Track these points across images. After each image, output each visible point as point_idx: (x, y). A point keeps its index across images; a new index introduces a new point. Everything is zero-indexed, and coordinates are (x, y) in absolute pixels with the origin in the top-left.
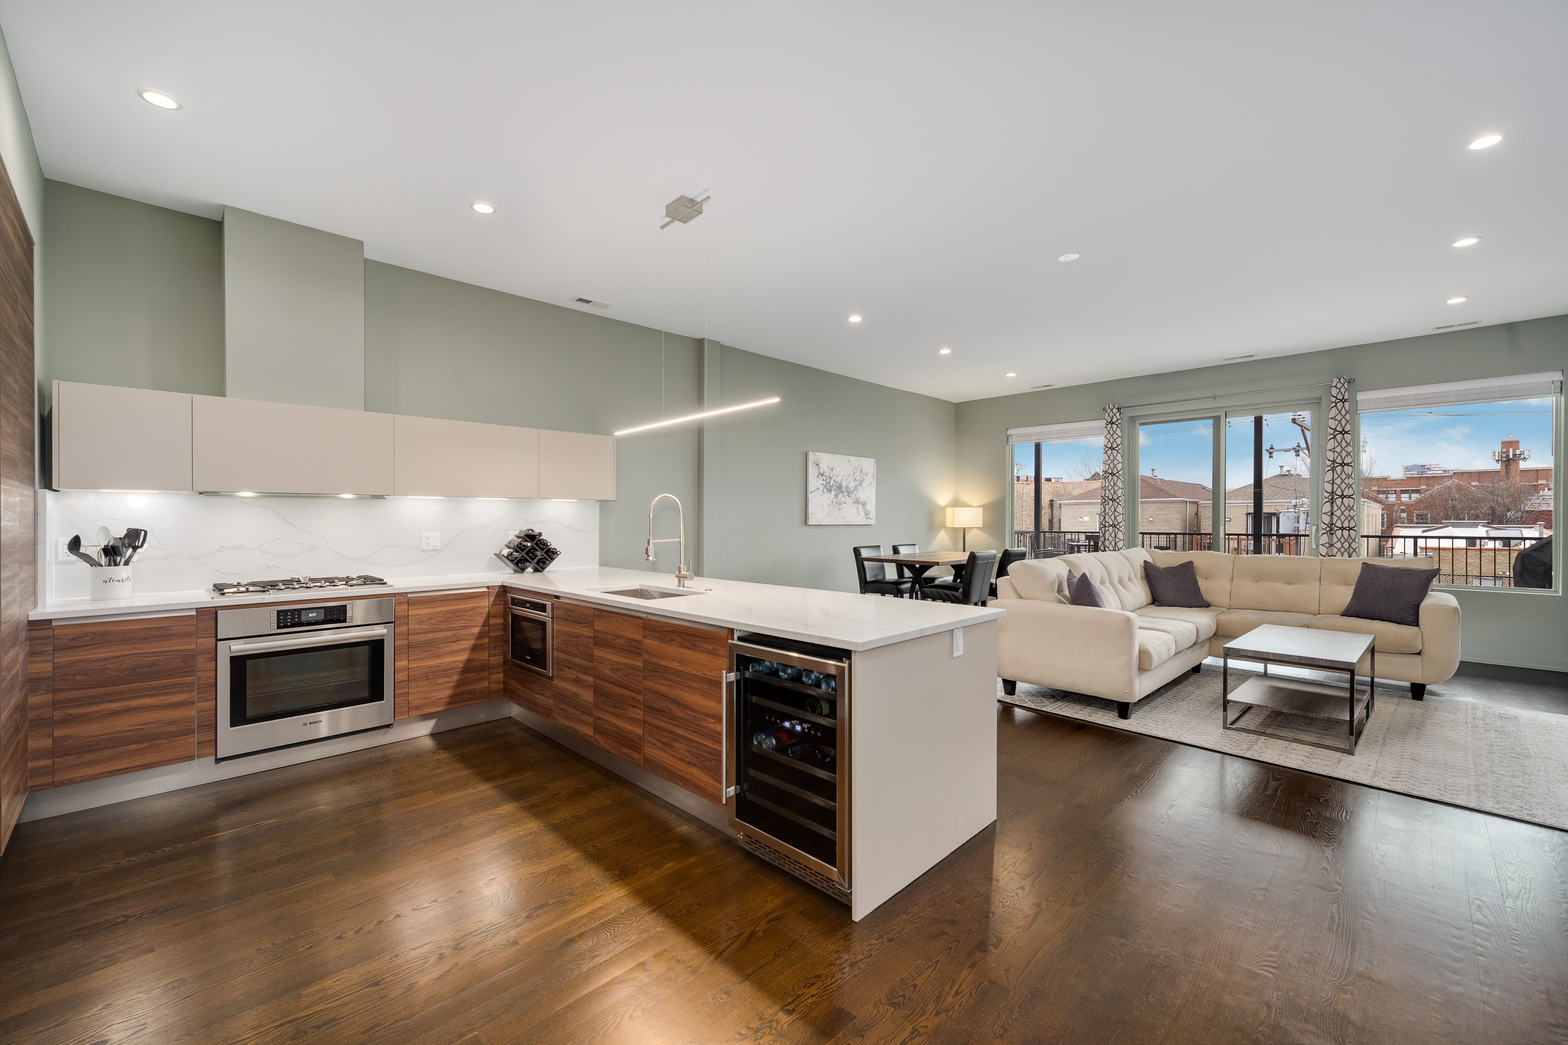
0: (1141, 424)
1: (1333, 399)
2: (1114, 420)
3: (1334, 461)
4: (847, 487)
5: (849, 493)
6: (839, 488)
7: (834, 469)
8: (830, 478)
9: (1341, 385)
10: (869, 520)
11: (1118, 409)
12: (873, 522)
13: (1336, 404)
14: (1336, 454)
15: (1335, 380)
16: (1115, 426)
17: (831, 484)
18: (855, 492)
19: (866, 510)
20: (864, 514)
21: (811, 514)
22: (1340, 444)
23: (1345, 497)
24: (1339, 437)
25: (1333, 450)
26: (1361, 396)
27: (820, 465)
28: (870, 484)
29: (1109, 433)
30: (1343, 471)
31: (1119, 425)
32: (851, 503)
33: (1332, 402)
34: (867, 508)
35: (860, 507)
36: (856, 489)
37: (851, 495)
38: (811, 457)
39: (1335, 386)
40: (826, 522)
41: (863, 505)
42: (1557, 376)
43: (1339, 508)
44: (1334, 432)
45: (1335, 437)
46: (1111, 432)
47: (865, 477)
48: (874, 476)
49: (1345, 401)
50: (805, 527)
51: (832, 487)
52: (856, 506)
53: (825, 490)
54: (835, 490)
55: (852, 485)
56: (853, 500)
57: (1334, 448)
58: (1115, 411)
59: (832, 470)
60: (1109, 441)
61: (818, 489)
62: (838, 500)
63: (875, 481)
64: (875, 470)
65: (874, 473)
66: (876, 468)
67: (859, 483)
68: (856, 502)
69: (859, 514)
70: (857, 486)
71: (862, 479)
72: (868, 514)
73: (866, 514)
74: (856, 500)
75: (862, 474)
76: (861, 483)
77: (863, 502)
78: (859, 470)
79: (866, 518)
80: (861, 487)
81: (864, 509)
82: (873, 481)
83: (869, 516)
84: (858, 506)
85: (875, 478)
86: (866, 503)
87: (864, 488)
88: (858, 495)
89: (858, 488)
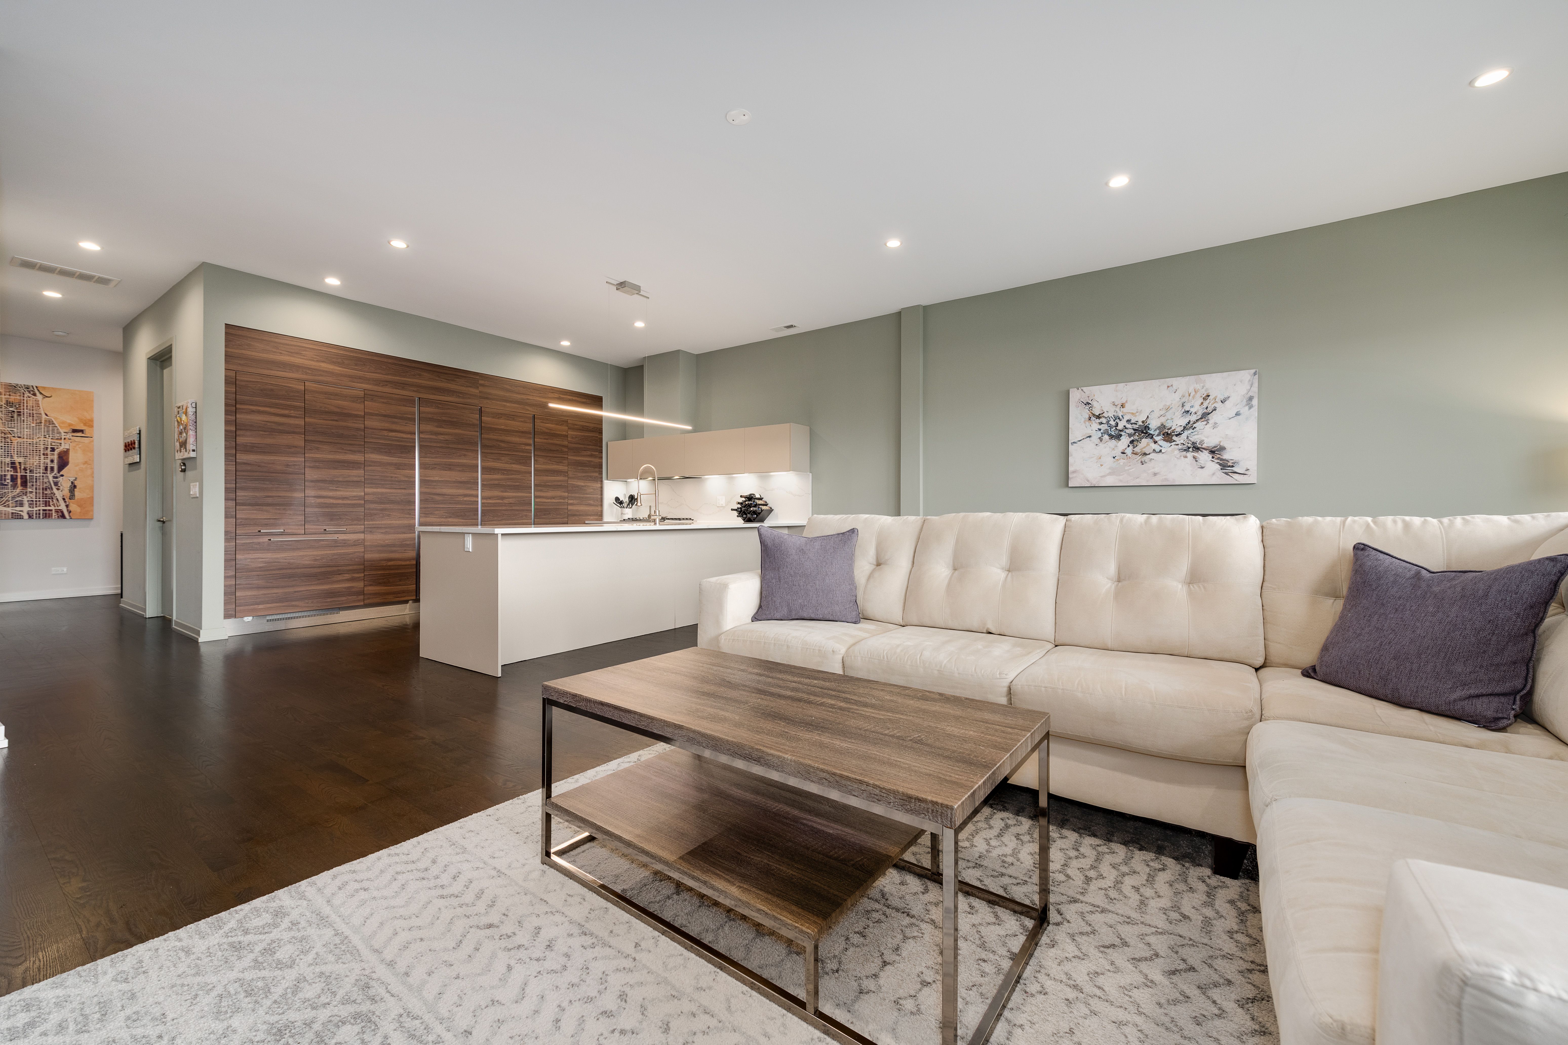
4: (1163, 426)
5: (1171, 436)
6: (1143, 431)
7: (1127, 405)
8: (1117, 418)
10: (1236, 476)
12: (1252, 478)
17: (1120, 427)
18: (1186, 433)
19: (1222, 460)
20: (1219, 467)
21: (1075, 471)
28: (1238, 414)
32: (1177, 452)
34: (1226, 456)
35: (1204, 456)
36: (1189, 426)
37: (1174, 438)
41: (1212, 452)
47: (1219, 405)
48: (1251, 399)
50: (1063, 491)
51: (1120, 431)
52: (1190, 455)
53: (1106, 437)
54: (1130, 435)
55: (1177, 422)
56: (1180, 447)
59: (1123, 405)
61: (1090, 437)
62: (1137, 450)
63: (1256, 408)
64: (1255, 388)
65: (1250, 394)
66: (1256, 385)
67: (1200, 417)
68: (1191, 450)
69: (1202, 468)
70: (1191, 423)
71: (1210, 410)
72: (1233, 466)
73: (1225, 466)
74: (1189, 445)
75: (1208, 401)
76: (1205, 416)
77: (1215, 447)
78: (1198, 395)
79: (1226, 473)
80: (1205, 423)
81: (1218, 458)
82: (1247, 408)
83: (1235, 469)
84: (1196, 454)
85: (1255, 402)
86: (1222, 449)
87: (1216, 423)
88: (1196, 437)
89: (1194, 425)
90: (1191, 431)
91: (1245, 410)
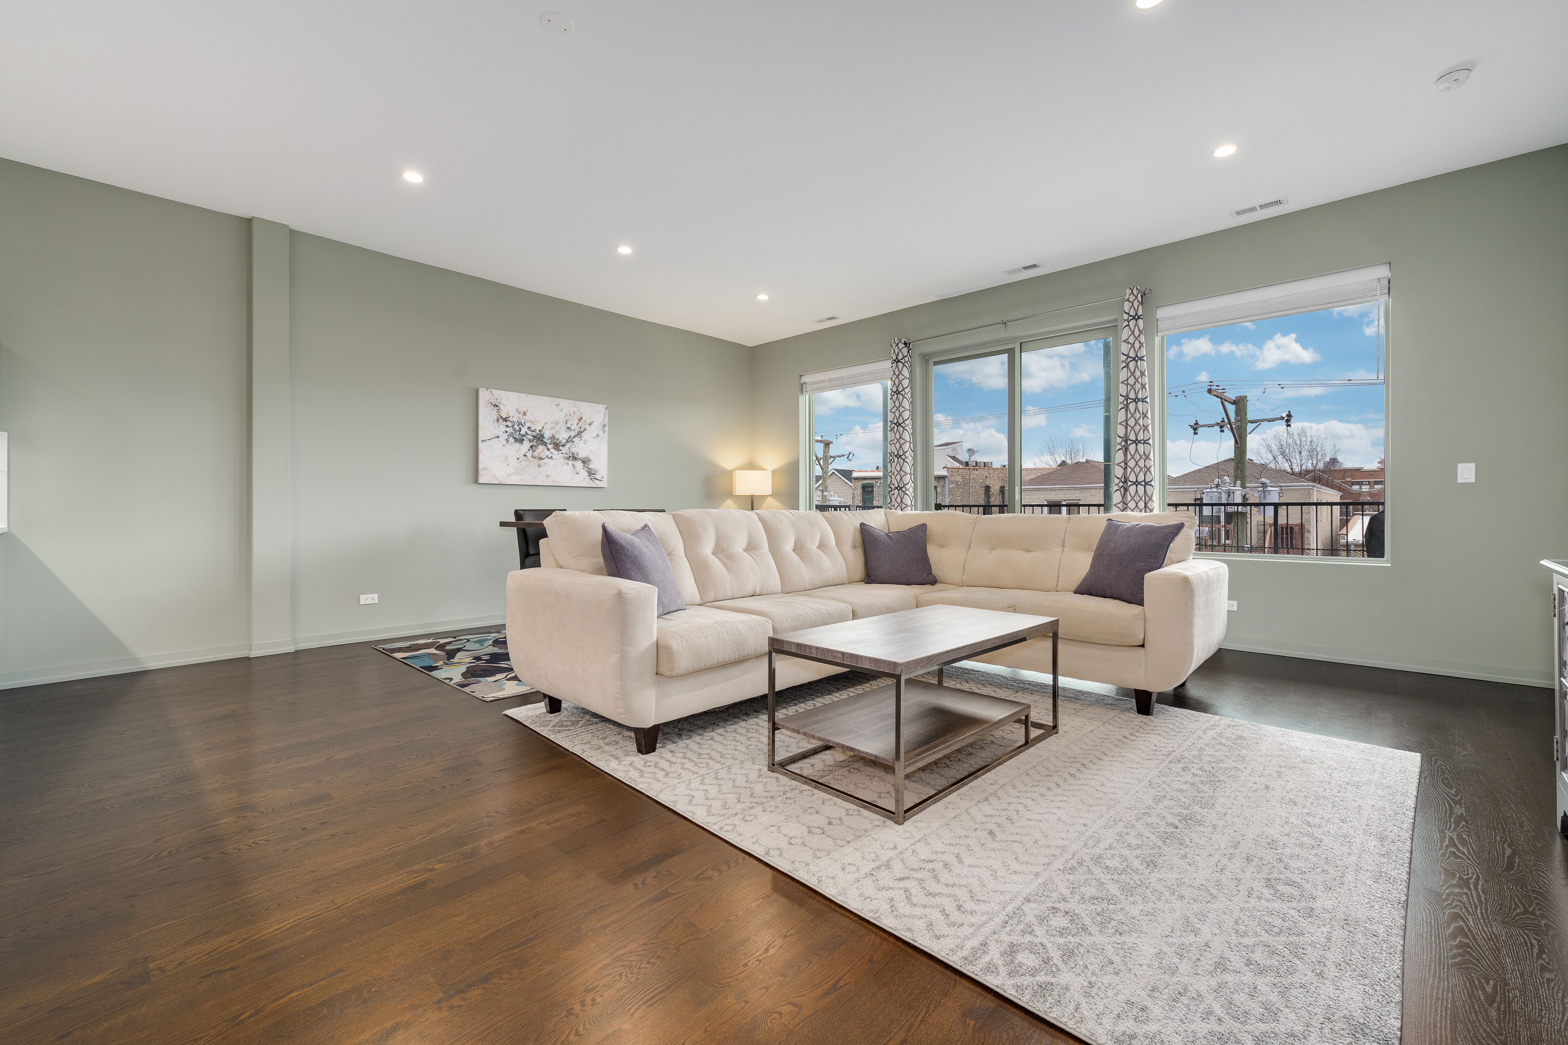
0: (935, 363)
1: (1126, 317)
2: (900, 357)
3: (1127, 397)
4: (553, 437)
5: (557, 446)
6: (539, 438)
7: (528, 414)
8: (520, 424)
9: (1134, 298)
10: (596, 481)
11: (905, 344)
12: (604, 484)
13: (1129, 322)
14: (1129, 387)
15: (1128, 291)
16: (900, 365)
17: (523, 432)
18: (568, 445)
19: (589, 468)
20: (587, 474)
21: (484, 469)
22: (1133, 374)
23: (1139, 442)
24: (1132, 365)
25: (1126, 382)
26: (1162, 313)
27: (502, 407)
28: (598, 436)
29: (895, 373)
30: (1136, 408)
31: (906, 364)
32: (562, 459)
33: (1125, 320)
34: (591, 466)
35: (579, 464)
36: (569, 440)
37: (561, 448)
38: (485, 396)
39: (1128, 300)
40: (514, 480)
41: (584, 462)
42: (1383, 272)
43: (1133, 457)
44: (1127, 358)
45: (1127, 366)
46: (897, 373)
47: (587, 426)
48: (604, 426)
49: (1139, 318)
50: (475, 486)
51: (523, 436)
52: (571, 462)
53: (511, 439)
54: (530, 441)
55: (563, 436)
56: (564, 455)
57: (1127, 380)
58: (901, 346)
59: (525, 414)
60: (895, 383)
61: (498, 437)
62: (535, 454)
63: (607, 433)
64: (606, 419)
65: (604, 423)
66: (607, 416)
67: (576, 434)
68: (571, 458)
69: (578, 473)
70: (572, 437)
71: (582, 429)
72: (595, 474)
73: (591, 473)
74: (570, 455)
75: (581, 422)
76: (580, 433)
77: (585, 458)
78: (576, 417)
79: (591, 479)
80: (580, 439)
81: (587, 467)
82: (602, 432)
83: (596, 476)
84: (574, 463)
85: (606, 429)
86: (589, 460)
87: (586, 440)
88: (574, 449)
89: (573, 440)
90: (571, 444)
91: (601, 433)
